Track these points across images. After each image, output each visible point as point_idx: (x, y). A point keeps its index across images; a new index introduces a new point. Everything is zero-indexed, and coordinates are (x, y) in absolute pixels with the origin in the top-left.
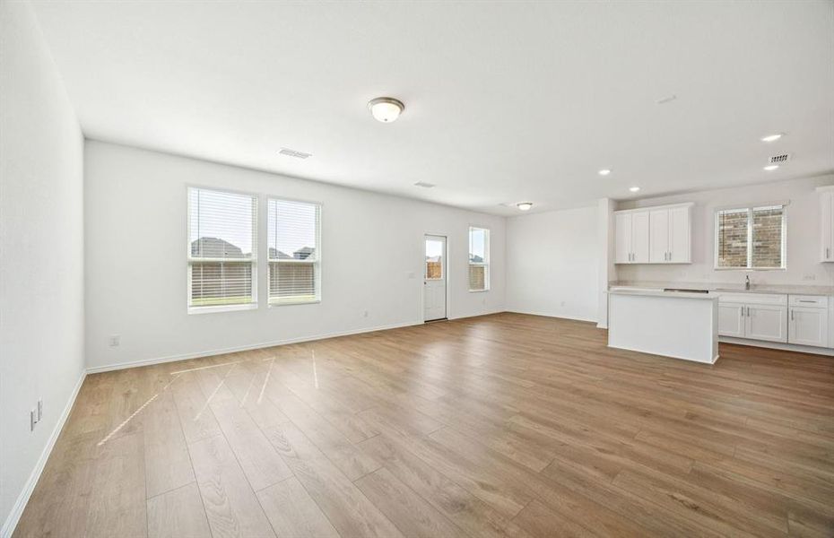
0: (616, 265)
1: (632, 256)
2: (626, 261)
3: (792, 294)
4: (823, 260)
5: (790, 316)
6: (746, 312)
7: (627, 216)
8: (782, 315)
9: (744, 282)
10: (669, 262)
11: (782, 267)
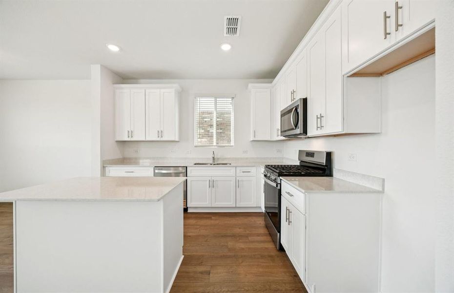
0: (118, 142)
1: (130, 133)
2: (126, 139)
3: (238, 167)
4: (252, 140)
5: (238, 184)
6: (212, 184)
7: (127, 90)
8: (233, 183)
9: (211, 156)
10: (162, 139)
11: (232, 145)
